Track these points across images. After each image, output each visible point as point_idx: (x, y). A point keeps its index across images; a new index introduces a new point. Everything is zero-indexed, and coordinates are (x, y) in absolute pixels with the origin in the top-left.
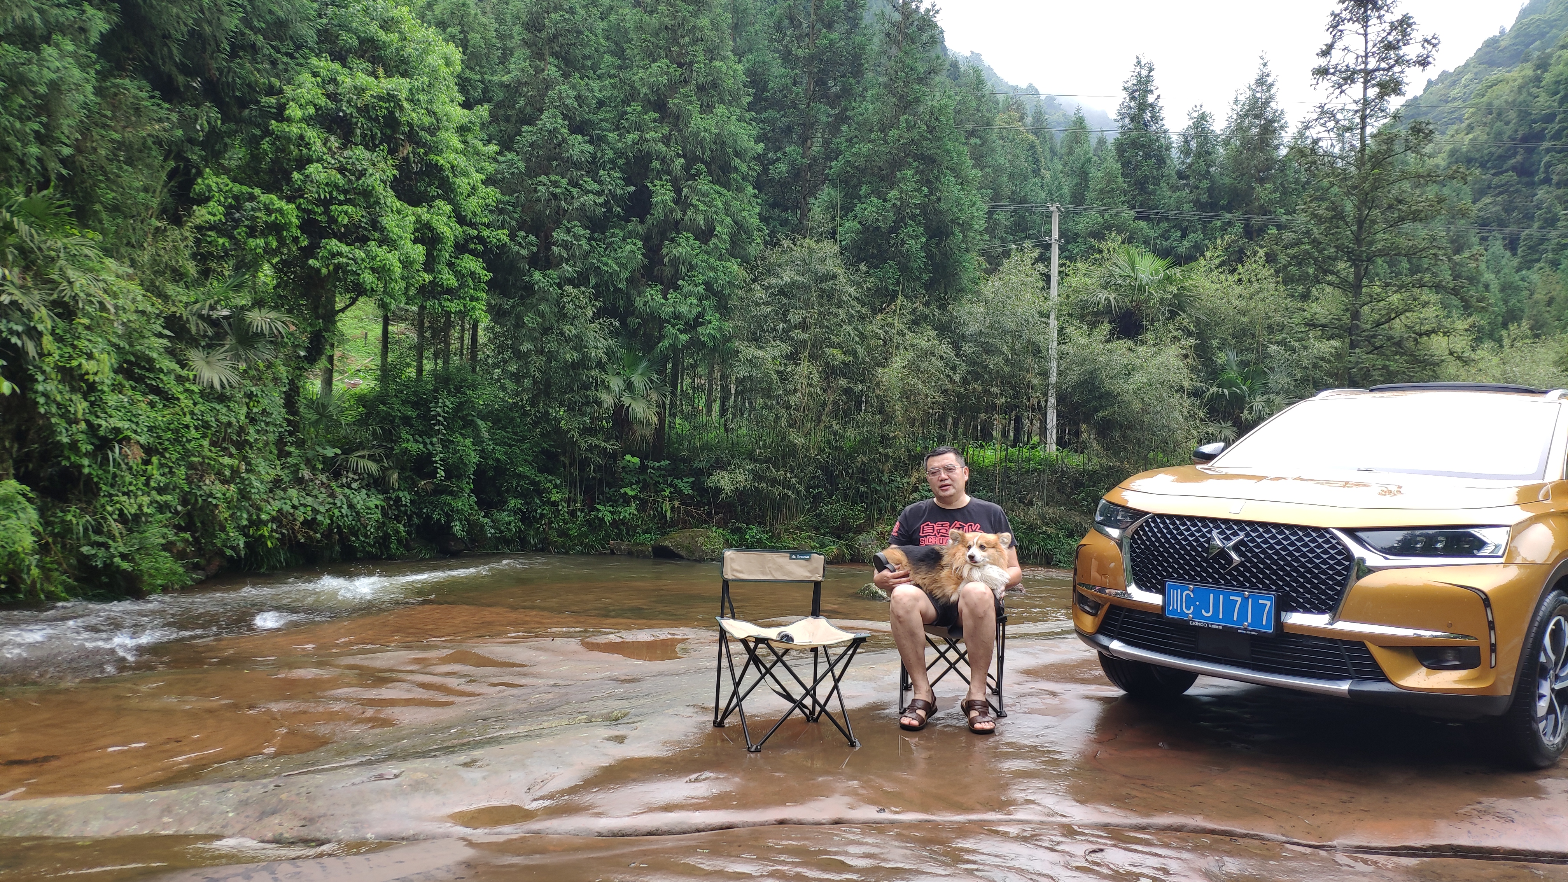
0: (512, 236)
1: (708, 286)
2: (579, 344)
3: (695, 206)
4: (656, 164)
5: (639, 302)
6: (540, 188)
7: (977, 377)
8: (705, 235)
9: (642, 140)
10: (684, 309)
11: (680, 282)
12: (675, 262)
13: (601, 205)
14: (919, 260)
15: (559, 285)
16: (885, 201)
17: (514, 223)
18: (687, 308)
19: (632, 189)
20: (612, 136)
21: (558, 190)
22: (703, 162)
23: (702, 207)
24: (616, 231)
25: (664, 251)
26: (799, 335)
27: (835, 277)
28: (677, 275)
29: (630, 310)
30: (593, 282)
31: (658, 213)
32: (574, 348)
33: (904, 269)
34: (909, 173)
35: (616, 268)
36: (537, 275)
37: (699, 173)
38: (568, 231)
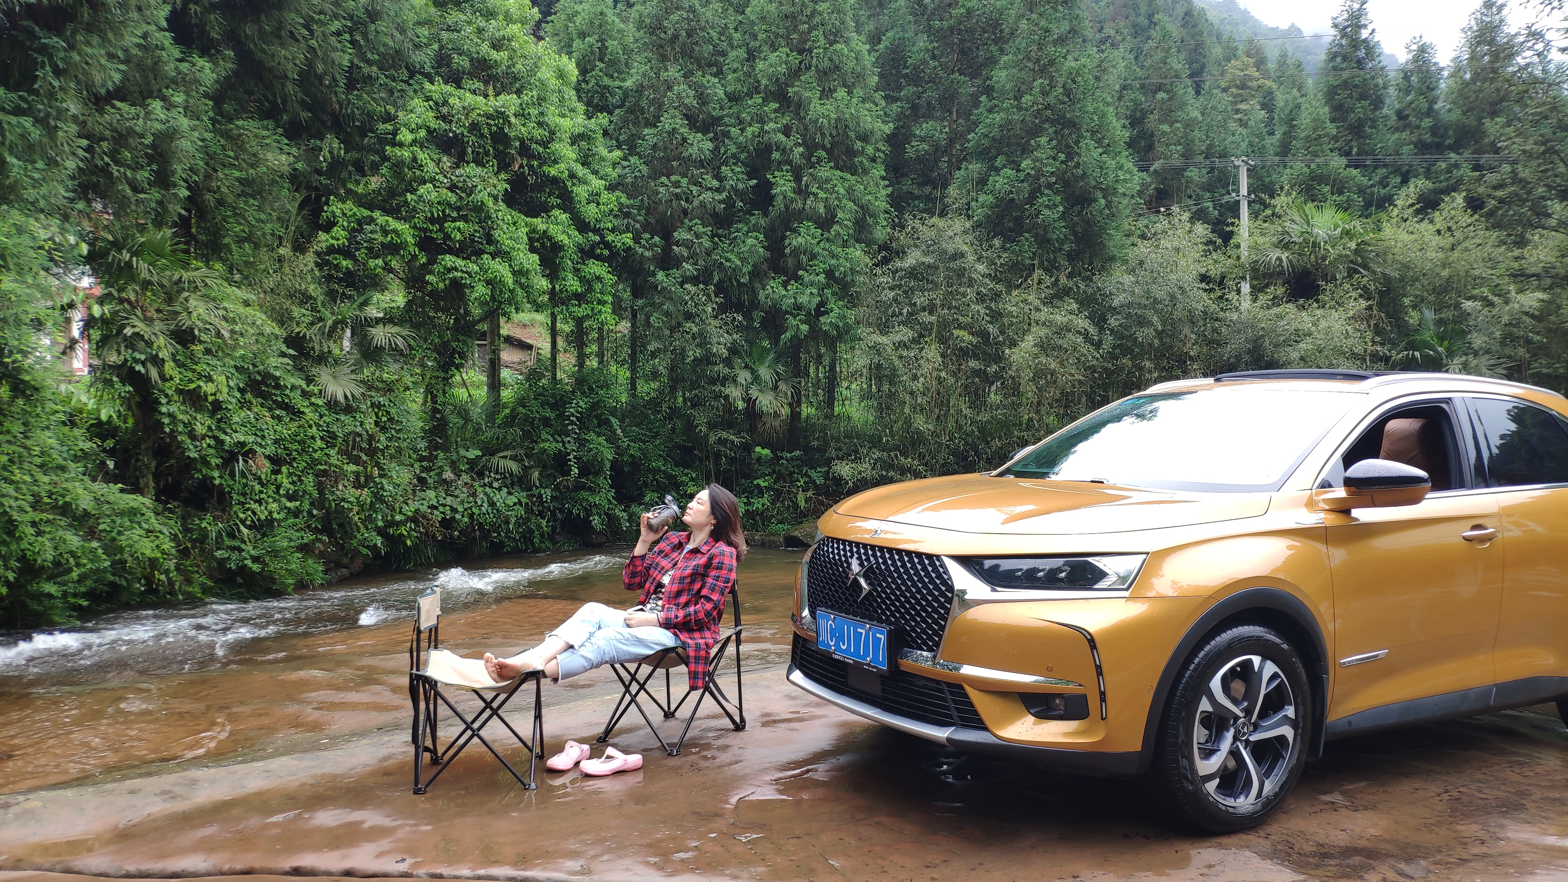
0: (637, 239)
1: (830, 274)
2: (702, 339)
3: (815, 195)
4: (776, 155)
5: (761, 296)
6: (661, 189)
7: (1126, 351)
8: (826, 222)
9: (762, 131)
10: (803, 299)
11: (801, 273)
12: (796, 252)
13: (720, 202)
14: (1059, 231)
15: (682, 284)
16: (1018, 171)
17: (638, 226)
18: (808, 298)
19: (754, 182)
20: (734, 131)
21: (678, 191)
22: (824, 148)
23: (822, 195)
24: (740, 226)
25: (787, 242)
26: (926, 318)
27: (962, 255)
28: (799, 266)
29: (755, 304)
30: (716, 279)
31: (779, 203)
32: (699, 345)
33: (1043, 241)
34: (1043, 140)
35: (738, 263)
36: (660, 275)
37: (819, 161)
38: (690, 229)
